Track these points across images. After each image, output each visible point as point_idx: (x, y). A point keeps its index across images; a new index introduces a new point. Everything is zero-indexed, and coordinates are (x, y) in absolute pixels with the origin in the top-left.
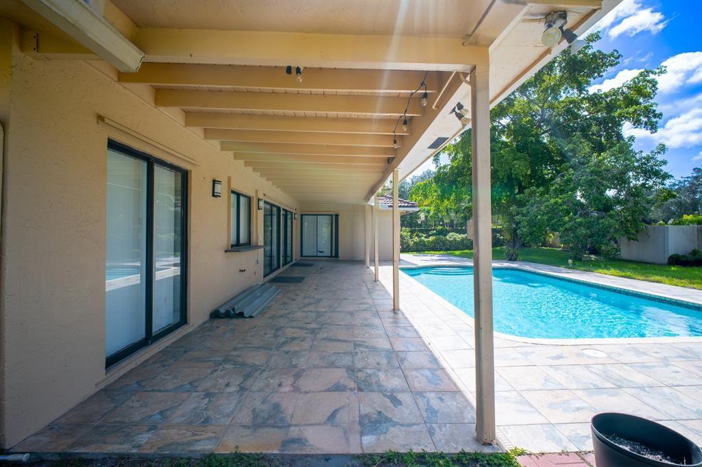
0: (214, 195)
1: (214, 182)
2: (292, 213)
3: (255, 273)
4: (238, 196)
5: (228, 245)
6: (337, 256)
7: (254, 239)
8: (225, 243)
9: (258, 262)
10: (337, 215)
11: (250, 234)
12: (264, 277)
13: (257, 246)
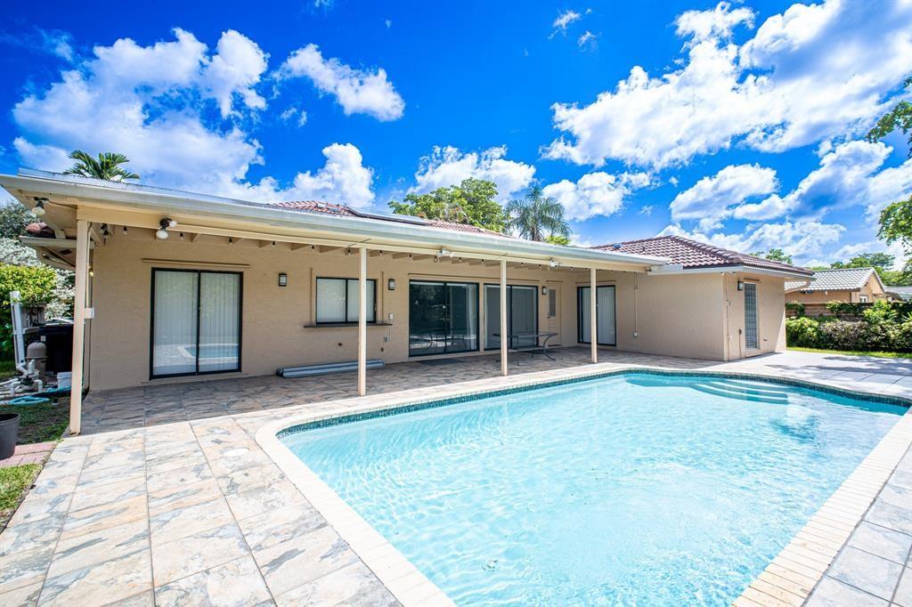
0: (279, 285)
1: (281, 275)
2: (537, 287)
3: (382, 349)
4: (347, 280)
5: (311, 321)
6: (615, 345)
7: (379, 318)
8: (307, 320)
9: (386, 339)
10: (614, 286)
11: (375, 313)
12: (410, 356)
13: (384, 324)
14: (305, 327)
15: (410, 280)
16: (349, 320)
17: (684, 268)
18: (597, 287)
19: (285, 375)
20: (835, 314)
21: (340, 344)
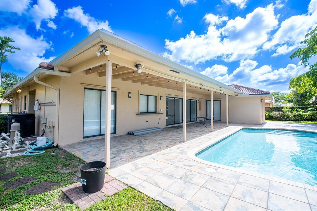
0: (129, 97)
1: (129, 93)
2: (196, 100)
3: (159, 123)
4: (148, 96)
5: (138, 112)
6: (221, 120)
7: (158, 111)
8: (137, 112)
9: (160, 119)
10: (220, 100)
11: (156, 109)
12: (166, 125)
13: (159, 113)
14: (137, 114)
15: (166, 97)
16: (149, 112)
17: (250, 95)
18: (213, 101)
19: (135, 134)
20: (272, 110)
21: (147, 121)
